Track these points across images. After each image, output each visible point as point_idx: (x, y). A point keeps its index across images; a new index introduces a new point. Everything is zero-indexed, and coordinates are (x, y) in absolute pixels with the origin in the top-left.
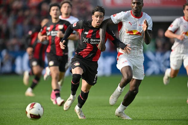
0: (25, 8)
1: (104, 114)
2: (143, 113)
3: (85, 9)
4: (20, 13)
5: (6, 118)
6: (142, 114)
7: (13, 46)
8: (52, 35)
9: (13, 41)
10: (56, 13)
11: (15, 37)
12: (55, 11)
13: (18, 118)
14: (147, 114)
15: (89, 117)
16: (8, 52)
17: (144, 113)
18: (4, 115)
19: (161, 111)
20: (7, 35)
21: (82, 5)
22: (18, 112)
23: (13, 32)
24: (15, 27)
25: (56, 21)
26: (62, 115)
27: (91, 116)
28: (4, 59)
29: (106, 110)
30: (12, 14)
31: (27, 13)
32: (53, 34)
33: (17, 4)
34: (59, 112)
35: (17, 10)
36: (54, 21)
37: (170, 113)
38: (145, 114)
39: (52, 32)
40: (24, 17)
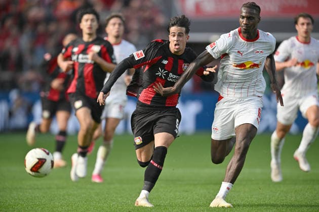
0: (49, 20)
1: (184, 198)
2: (249, 196)
3: (151, 20)
4: (41, 28)
5: (17, 205)
6: (248, 198)
7: (29, 83)
8: (81, 61)
9: (29, 75)
10: (91, 25)
11: (32, 68)
12: (89, 23)
13: (38, 205)
14: (256, 198)
15: (158, 204)
16: (21, 94)
17: (251, 198)
18: (13, 201)
19: (280, 194)
20: (19, 65)
21: (147, 14)
22: (38, 195)
23: (28, 60)
24: (32, 51)
25: (89, 38)
26: (112, 200)
27: (161, 202)
28: (14, 106)
29: (187, 191)
30: (28, 30)
31: (52, 27)
32: (82, 59)
33: (35, 13)
34: (107, 195)
35: (36, 23)
36: (86, 38)
37: (296, 198)
38: (253, 199)
39: (81, 56)
40: (47, 35)
